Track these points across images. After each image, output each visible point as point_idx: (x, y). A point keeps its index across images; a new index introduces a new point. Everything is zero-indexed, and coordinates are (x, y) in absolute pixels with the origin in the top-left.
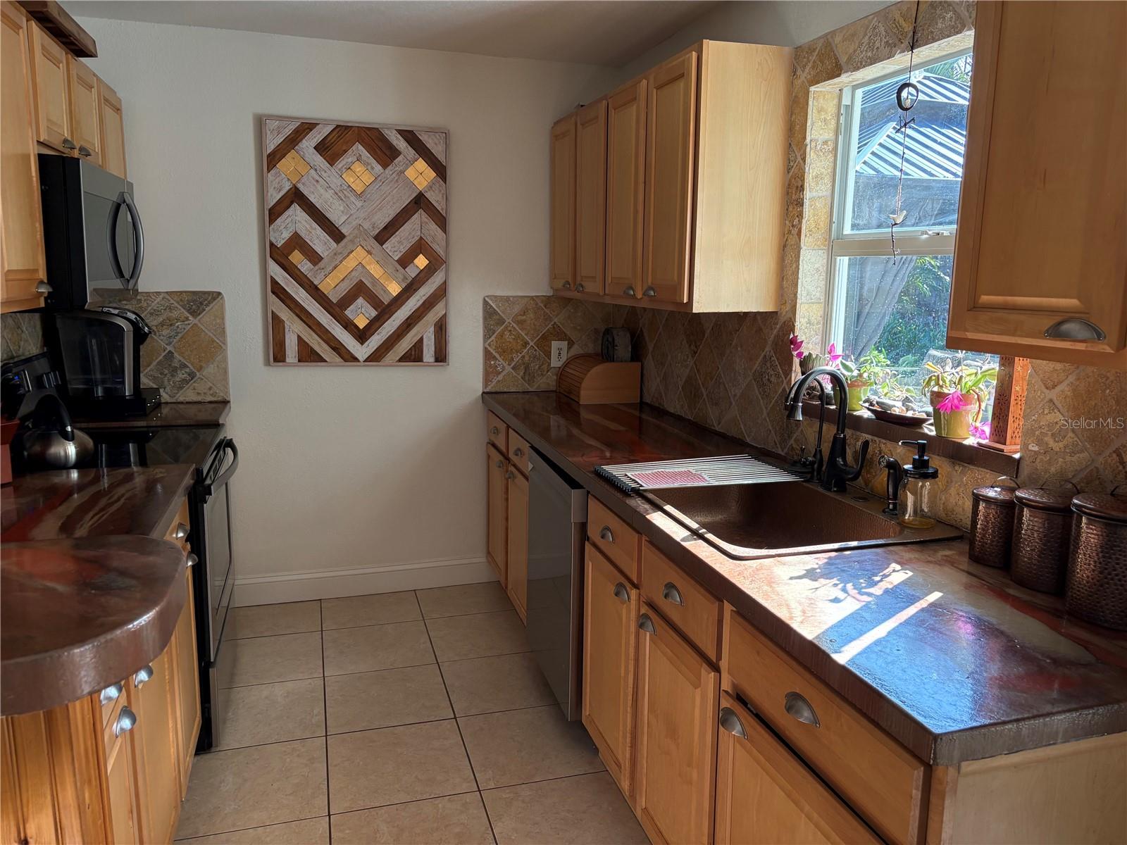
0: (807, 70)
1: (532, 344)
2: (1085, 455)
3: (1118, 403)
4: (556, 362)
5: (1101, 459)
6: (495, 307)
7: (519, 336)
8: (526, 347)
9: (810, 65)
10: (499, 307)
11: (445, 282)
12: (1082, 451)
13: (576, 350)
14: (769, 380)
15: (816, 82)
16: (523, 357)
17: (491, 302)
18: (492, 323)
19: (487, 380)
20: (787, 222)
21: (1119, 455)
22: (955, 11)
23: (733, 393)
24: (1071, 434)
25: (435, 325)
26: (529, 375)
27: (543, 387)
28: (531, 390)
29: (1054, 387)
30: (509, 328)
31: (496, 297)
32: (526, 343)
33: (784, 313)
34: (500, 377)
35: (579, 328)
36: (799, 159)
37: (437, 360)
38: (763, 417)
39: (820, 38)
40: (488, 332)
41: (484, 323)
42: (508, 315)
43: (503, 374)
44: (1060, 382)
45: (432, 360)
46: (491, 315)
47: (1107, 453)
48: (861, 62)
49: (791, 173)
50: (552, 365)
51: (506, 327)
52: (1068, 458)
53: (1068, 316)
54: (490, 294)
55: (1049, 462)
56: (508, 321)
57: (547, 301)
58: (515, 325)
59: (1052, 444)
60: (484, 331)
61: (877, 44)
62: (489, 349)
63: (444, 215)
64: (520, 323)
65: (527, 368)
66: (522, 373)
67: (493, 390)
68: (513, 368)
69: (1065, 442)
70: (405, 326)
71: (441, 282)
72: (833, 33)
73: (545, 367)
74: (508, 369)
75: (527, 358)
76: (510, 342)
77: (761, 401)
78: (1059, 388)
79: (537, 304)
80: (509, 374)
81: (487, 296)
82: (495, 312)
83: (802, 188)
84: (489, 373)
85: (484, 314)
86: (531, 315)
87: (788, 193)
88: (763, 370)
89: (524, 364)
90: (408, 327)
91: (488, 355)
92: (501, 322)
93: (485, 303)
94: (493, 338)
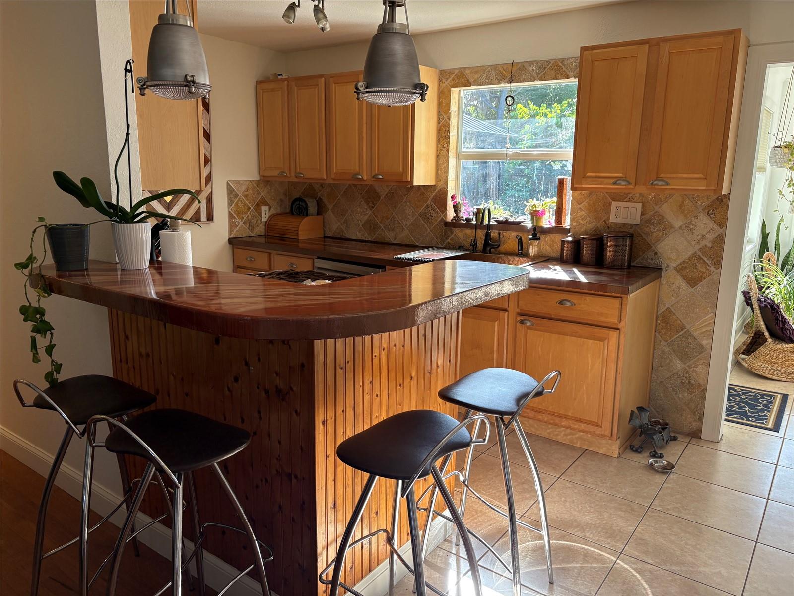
0: (449, 81)
1: (252, 208)
2: (594, 223)
3: (604, 206)
4: (264, 219)
5: (599, 224)
6: (233, 187)
7: (245, 204)
8: (249, 210)
9: (451, 79)
10: (235, 187)
11: (211, 172)
12: (592, 223)
13: (273, 211)
14: (431, 215)
15: (455, 86)
16: (248, 216)
17: (231, 184)
18: (232, 196)
19: (231, 231)
20: (439, 145)
21: (605, 222)
22: (530, 74)
23: (405, 224)
24: (588, 218)
25: (206, 199)
26: (251, 227)
27: (258, 234)
28: (252, 235)
29: (581, 203)
30: (241, 199)
31: (233, 181)
32: (249, 208)
33: (440, 185)
34: (237, 229)
35: (273, 198)
36: (445, 118)
37: (208, 220)
38: (428, 232)
39: (458, 68)
40: (230, 202)
41: (228, 196)
42: (240, 191)
43: (239, 227)
44: (583, 202)
45: (206, 220)
46: (231, 192)
47: (601, 222)
48: (483, 84)
49: (440, 124)
50: (262, 221)
51: (239, 199)
52: (588, 225)
53: (619, 179)
54: (230, 179)
55: (581, 228)
56: (240, 195)
57: (258, 183)
58: (243, 198)
59: (581, 222)
60: (228, 201)
61: (491, 78)
62: (232, 212)
63: (209, 132)
64: (246, 196)
65: (250, 223)
66: (248, 226)
67: (234, 237)
68: (244, 223)
69: (586, 220)
70: (191, 200)
71: (209, 172)
72: (465, 68)
73: (259, 221)
74: (241, 223)
75: (250, 217)
76: (241, 207)
77: (426, 226)
78: (582, 204)
79: (253, 185)
80: (242, 226)
81: (229, 181)
82: (234, 190)
83: (449, 131)
84: (232, 226)
85: (227, 191)
86: (251, 192)
87: (439, 133)
88: (427, 211)
89: (249, 220)
90: (192, 200)
91: (231, 216)
92: (236, 196)
93: (228, 184)
94: (233, 205)
